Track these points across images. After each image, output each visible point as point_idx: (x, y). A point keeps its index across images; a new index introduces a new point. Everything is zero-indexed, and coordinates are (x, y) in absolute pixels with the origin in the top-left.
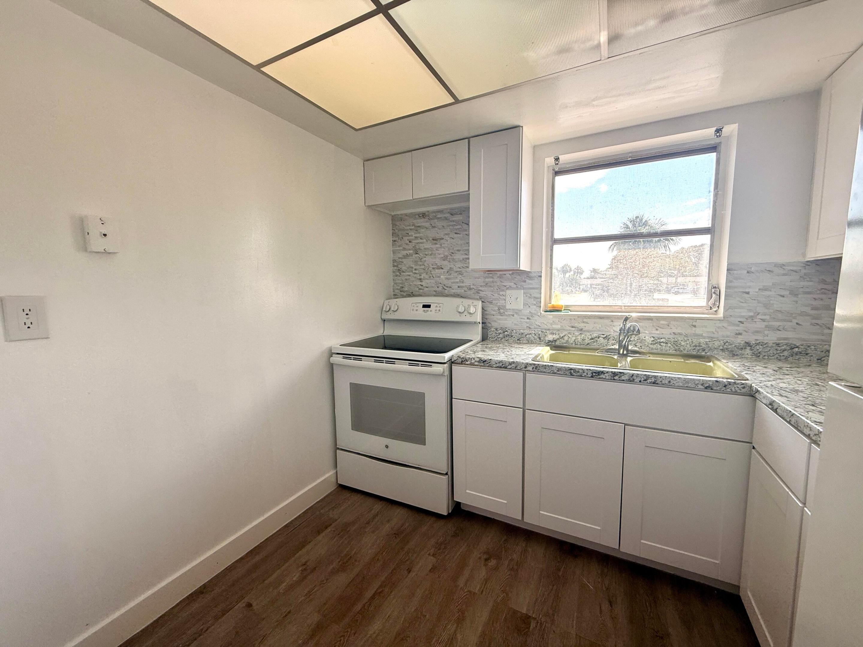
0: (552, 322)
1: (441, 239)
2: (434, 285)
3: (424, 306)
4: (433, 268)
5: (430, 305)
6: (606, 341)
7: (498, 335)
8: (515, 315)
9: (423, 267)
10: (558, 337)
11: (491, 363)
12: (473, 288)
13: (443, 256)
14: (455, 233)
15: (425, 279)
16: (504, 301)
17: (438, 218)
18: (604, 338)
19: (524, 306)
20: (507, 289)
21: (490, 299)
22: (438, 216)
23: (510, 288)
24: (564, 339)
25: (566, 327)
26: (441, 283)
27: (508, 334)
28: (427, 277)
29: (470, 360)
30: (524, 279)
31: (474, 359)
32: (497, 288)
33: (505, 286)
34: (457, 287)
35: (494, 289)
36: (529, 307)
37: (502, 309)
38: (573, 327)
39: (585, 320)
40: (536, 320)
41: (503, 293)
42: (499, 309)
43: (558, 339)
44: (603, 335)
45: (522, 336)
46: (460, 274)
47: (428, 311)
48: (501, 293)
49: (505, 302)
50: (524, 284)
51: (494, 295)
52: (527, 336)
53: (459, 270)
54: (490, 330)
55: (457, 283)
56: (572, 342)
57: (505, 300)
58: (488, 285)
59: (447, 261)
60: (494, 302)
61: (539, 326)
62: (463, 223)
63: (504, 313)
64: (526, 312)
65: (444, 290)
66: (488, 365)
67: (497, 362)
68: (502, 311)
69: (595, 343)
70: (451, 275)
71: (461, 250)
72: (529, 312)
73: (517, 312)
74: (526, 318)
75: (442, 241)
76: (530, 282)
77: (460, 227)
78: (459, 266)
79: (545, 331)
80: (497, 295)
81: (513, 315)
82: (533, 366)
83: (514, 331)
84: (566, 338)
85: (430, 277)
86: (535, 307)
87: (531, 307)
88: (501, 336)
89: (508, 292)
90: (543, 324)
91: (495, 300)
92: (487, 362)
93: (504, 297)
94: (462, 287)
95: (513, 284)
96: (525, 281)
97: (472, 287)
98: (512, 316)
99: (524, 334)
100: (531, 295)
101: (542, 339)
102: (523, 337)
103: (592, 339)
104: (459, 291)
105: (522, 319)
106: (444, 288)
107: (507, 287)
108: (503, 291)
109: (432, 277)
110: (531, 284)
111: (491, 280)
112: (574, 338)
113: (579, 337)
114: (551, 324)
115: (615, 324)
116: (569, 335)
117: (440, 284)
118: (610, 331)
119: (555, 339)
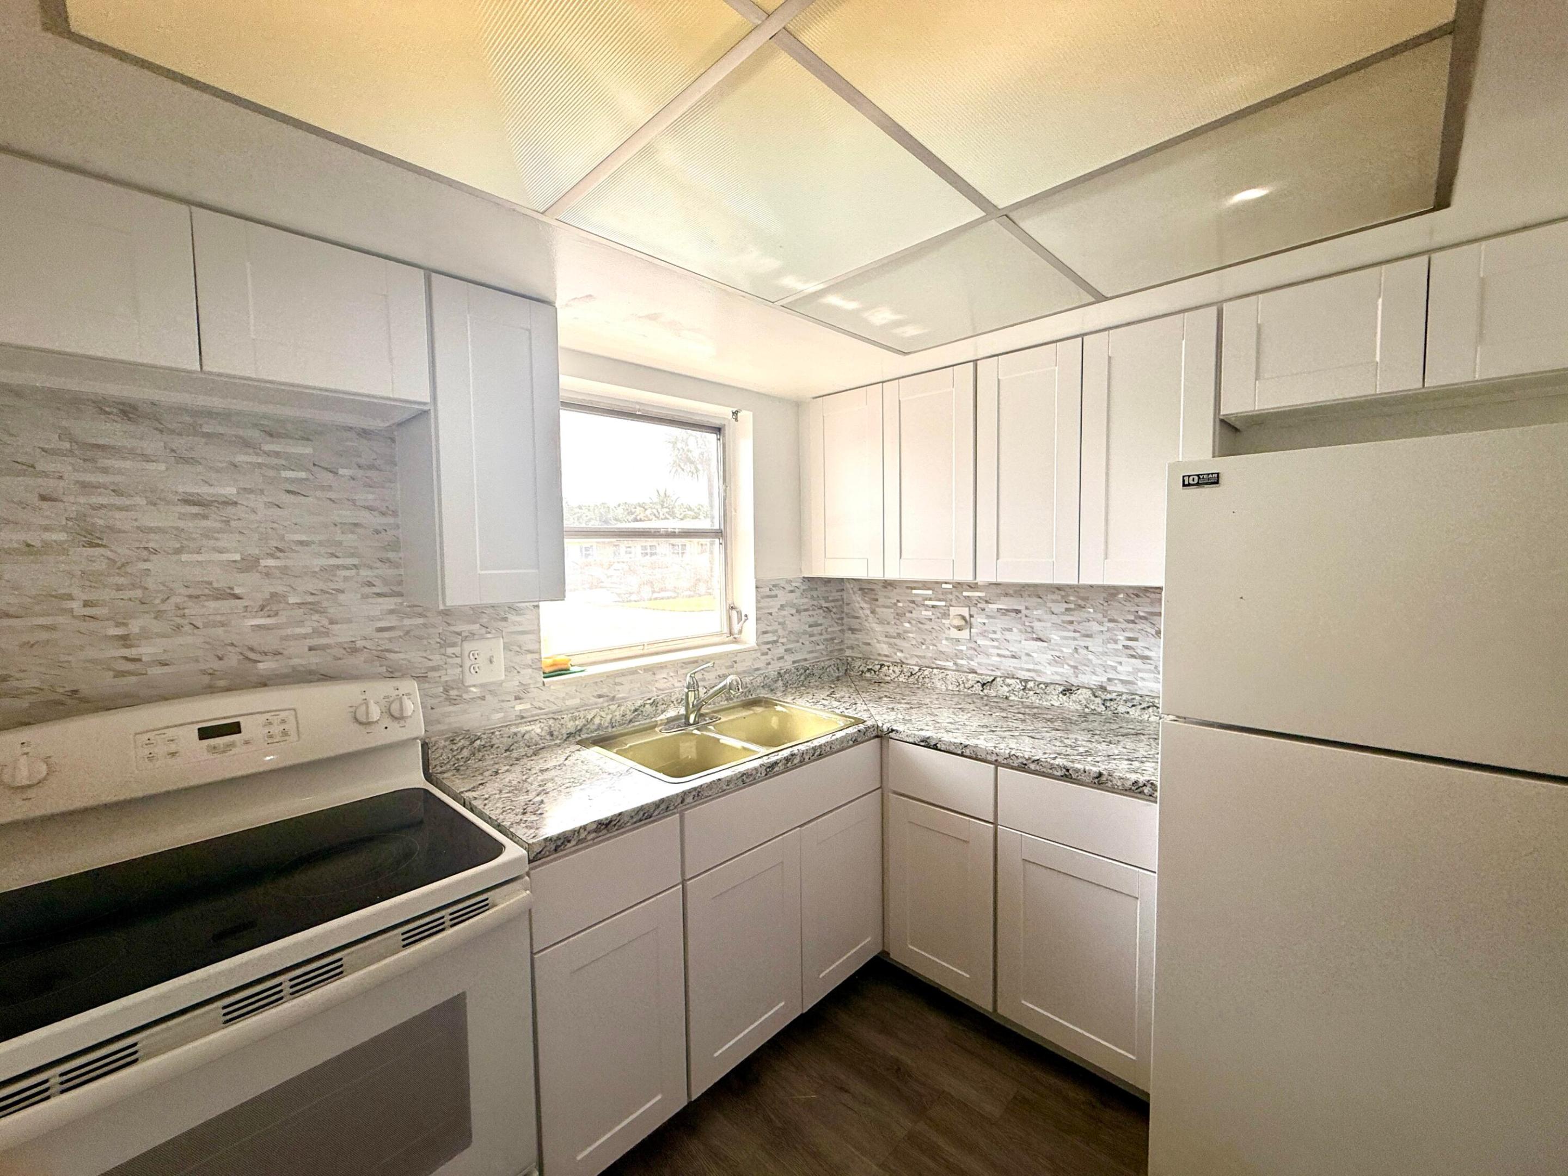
0: (564, 695)
1: (226, 503)
2: (200, 653)
3: (205, 733)
4: (190, 597)
5: (238, 725)
6: (654, 708)
7: (458, 754)
8: (488, 697)
9: (138, 593)
10: (584, 721)
11: (622, 821)
12: (365, 647)
13: (237, 557)
14: (288, 492)
15: (146, 635)
16: (460, 669)
17: (207, 435)
18: (651, 704)
19: (507, 673)
20: (465, 639)
21: (421, 668)
22: (206, 429)
23: (471, 636)
24: (594, 724)
25: (589, 699)
26: (232, 644)
27: (482, 743)
28: (156, 626)
29: (576, 834)
30: (503, 613)
31: (585, 830)
32: (439, 640)
33: (459, 634)
34: (307, 649)
35: (430, 643)
36: (518, 672)
37: (453, 689)
38: (600, 696)
39: (617, 680)
40: (534, 698)
41: (456, 650)
42: (446, 691)
43: (585, 725)
44: (650, 699)
45: (516, 739)
46: (317, 612)
47: (231, 745)
48: (450, 651)
49: (462, 672)
50: (504, 624)
51: (430, 657)
52: (525, 737)
53: (310, 599)
54: (435, 748)
55: (305, 637)
56: (607, 725)
57: (461, 666)
58: (412, 633)
59: (257, 571)
60: (430, 674)
61: (541, 709)
62: (314, 465)
63: (461, 696)
64: (512, 685)
65: (249, 665)
66: (616, 827)
67: (633, 814)
68: (453, 693)
69: (640, 717)
70: (276, 614)
71: (313, 543)
72: (517, 683)
73: (489, 690)
74: (513, 698)
75: (230, 510)
76: (518, 619)
77: (303, 475)
78: (311, 587)
79: (560, 717)
80: (438, 657)
81: (483, 698)
82: (694, 793)
83: (497, 733)
84: (597, 721)
85: (179, 627)
86: (530, 670)
87: (523, 672)
88: (465, 753)
89: (468, 646)
90: (547, 703)
91: (434, 669)
92: (613, 823)
93: (458, 660)
94: (324, 648)
95: (478, 626)
96: (505, 619)
97: (360, 644)
98: (479, 701)
99: (519, 735)
100: (520, 647)
101: (555, 733)
102: (516, 742)
103: (636, 710)
104: (314, 660)
105: (503, 701)
106: (247, 658)
107: (464, 634)
108: (453, 645)
109: (188, 628)
110: (520, 624)
111: (421, 621)
112: (610, 716)
113: (617, 713)
114: (564, 699)
115: (657, 677)
116: (603, 714)
117: (230, 648)
118: (652, 691)
119: (579, 728)
